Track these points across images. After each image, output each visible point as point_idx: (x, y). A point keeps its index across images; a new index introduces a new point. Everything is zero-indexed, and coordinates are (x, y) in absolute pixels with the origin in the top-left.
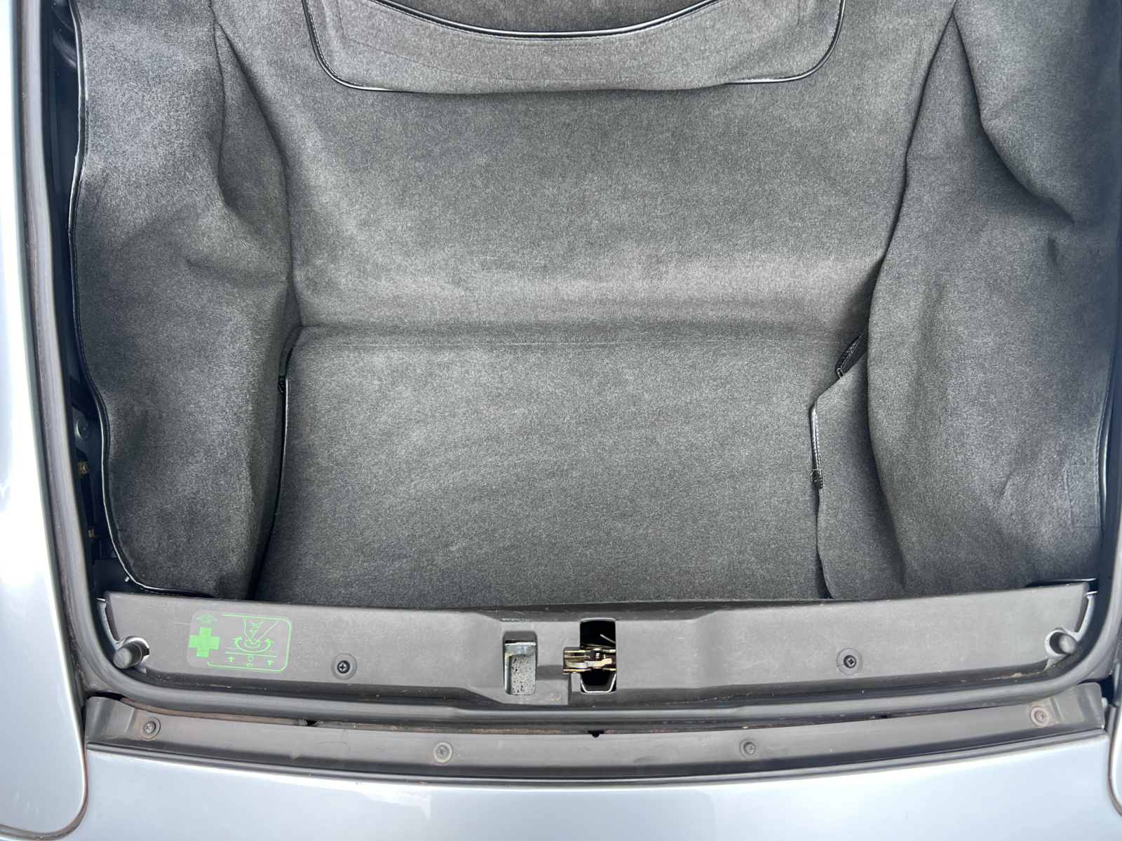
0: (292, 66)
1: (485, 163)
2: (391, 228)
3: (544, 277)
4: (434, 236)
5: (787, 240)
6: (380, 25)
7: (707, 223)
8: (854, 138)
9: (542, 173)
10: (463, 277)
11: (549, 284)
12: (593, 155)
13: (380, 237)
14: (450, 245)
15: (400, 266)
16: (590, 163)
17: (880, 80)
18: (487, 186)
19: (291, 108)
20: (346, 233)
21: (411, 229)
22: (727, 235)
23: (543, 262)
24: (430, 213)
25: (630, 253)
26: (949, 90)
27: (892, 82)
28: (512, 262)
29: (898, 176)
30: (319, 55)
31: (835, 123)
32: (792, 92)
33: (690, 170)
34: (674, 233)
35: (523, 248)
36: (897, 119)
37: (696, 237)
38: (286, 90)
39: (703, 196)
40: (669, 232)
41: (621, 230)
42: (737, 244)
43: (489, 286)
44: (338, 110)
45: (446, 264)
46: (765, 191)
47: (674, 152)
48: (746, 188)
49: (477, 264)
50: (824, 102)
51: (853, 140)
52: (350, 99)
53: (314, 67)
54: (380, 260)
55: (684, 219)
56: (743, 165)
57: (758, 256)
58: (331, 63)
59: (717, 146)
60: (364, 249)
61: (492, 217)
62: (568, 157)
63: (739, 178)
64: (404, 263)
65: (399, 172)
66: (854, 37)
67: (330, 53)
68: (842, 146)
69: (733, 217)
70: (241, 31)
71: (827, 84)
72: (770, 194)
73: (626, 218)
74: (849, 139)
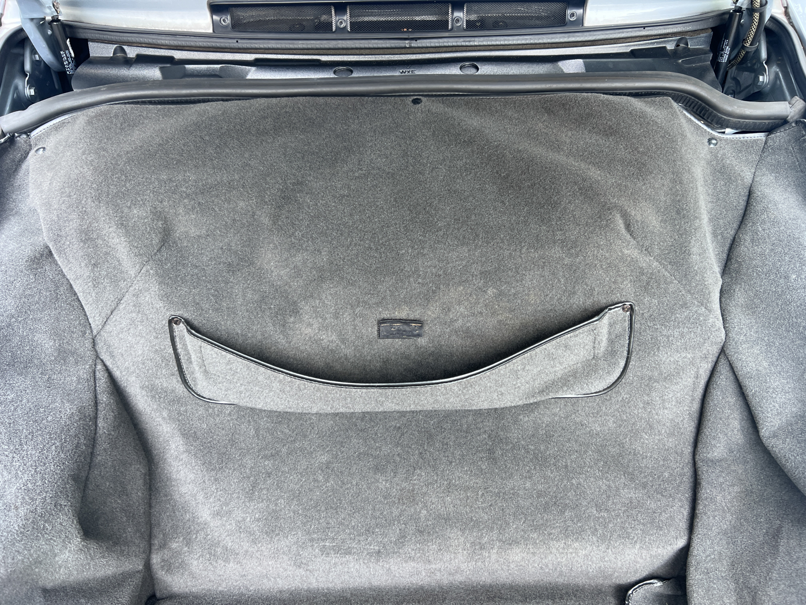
0: (162, 389)
1: (326, 461)
2: (240, 519)
3: (378, 561)
4: (279, 525)
5: (596, 530)
6: (236, 369)
7: (523, 513)
8: (647, 439)
9: (377, 469)
10: (304, 561)
11: (383, 566)
12: (421, 453)
13: (231, 526)
14: (293, 533)
15: (247, 551)
16: (418, 461)
17: (666, 397)
18: (327, 481)
19: (158, 419)
20: (200, 519)
21: (258, 520)
22: (542, 524)
23: (377, 548)
24: (276, 505)
25: (456, 541)
26: (727, 408)
27: (676, 398)
28: (349, 548)
29: (688, 471)
30: (185, 381)
31: (630, 429)
32: (590, 404)
33: (506, 467)
34: (494, 523)
35: (359, 535)
36: (683, 425)
37: (514, 526)
38: (155, 407)
39: (519, 490)
40: (490, 521)
41: (447, 519)
42: (551, 534)
43: (327, 567)
44: (199, 419)
45: (289, 550)
46: (573, 484)
47: (491, 451)
48: (556, 483)
49: (317, 550)
50: (619, 412)
51: (647, 442)
52: (211, 410)
53: (180, 389)
54: (230, 544)
55: (503, 509)
56: (552, 462)
57: (571, 545)
58: (195, 386)
59: (528, 445)
60: (216, 534)
61: (332, 508)
62: (398, 455)
63: (549, 474)
64: (251, 549)
65: (250, 469)
66: (642, 366)
67: (195, 380)
68: (637, 446)
69: (546, 508)
70: (119, 363)
71: (621, 399)
72: (577, 488)
73: (451, 509)
74: (642, 440)
